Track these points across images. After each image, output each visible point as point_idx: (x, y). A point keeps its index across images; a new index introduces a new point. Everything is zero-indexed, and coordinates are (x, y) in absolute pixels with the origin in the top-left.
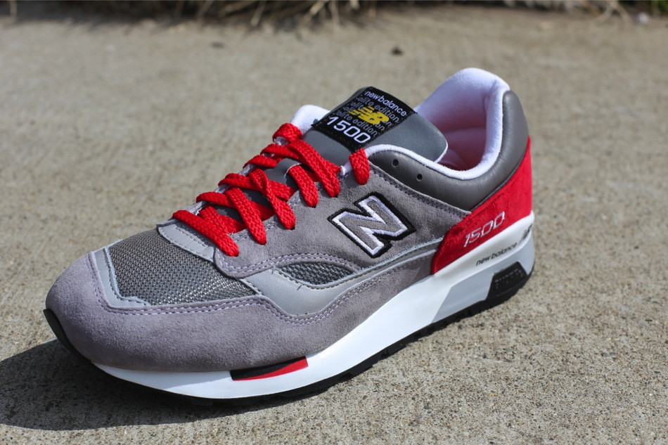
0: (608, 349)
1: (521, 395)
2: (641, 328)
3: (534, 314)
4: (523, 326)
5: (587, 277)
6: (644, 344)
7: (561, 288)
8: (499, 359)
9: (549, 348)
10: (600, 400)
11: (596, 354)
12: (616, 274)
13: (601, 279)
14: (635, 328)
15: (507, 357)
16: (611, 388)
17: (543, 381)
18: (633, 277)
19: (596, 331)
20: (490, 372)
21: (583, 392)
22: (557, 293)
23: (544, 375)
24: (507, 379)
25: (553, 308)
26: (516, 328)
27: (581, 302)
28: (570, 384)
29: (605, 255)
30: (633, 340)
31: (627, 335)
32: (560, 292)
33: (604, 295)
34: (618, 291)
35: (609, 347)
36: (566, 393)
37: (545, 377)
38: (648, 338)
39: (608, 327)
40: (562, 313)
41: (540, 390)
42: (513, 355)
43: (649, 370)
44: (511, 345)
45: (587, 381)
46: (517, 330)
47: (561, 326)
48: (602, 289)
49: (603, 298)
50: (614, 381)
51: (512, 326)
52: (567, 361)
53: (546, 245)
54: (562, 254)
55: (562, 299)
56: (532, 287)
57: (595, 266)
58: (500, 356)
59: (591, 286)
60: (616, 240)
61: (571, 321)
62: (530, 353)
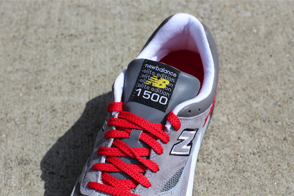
0: (256, 149)
1: (215, 191)
2: (272, 129)
3: (221, 124)
4: (216, 134)
5: (247, 88)
6: (273, 142)
7: (233, 98)
8: (204, 162)
9: (228, 151)
10: (252, 191)
11: (251, 153)
12: (260, 82)
13: (253, 89)
14: (269, 130)
15: (209, 161)
16: (257, 181)
17: (225, 179)
18: (269, 84)
19: (251, 134)
20: (201, 174)
21: (244, 186)
22: (232, 104)
23: (226, 174)
24: (209, 179)
25: (230, 117)
26: (212, 136)
27: (244, 110)
28: (238, 179)
29: (255, 66)
30: (268, 139)
31: (265, 136)
32: (233, 102)
33: (255, 102)
34: (262, 98)
35: (257, 147)
36: (236, 188)
37: (226, 175)
38: (275, 137)
39: (257, 131)
40: (235, 121)
41: (224, 186)
42: (211, 159)
43: (276, 164)
44: (210, 150)
45: (246, 177)
46: (213, 138)
47: (234, 133)
48: (254, 98)
49: (255, 105)
50: (259, 175)
51: (210, 135)
52: (237, 161)
53: (226, 60)
54: (234, 67)
55: (234, 109)
56: (219, 100)
57: (250, 77)
58: (205, 160)
59: (249, 95)
60: (261, 51)
61: (239, 127)
62: (219, 157)
